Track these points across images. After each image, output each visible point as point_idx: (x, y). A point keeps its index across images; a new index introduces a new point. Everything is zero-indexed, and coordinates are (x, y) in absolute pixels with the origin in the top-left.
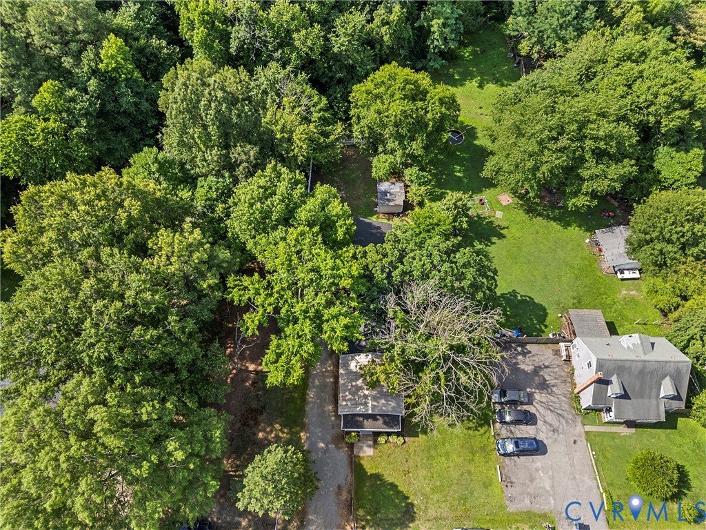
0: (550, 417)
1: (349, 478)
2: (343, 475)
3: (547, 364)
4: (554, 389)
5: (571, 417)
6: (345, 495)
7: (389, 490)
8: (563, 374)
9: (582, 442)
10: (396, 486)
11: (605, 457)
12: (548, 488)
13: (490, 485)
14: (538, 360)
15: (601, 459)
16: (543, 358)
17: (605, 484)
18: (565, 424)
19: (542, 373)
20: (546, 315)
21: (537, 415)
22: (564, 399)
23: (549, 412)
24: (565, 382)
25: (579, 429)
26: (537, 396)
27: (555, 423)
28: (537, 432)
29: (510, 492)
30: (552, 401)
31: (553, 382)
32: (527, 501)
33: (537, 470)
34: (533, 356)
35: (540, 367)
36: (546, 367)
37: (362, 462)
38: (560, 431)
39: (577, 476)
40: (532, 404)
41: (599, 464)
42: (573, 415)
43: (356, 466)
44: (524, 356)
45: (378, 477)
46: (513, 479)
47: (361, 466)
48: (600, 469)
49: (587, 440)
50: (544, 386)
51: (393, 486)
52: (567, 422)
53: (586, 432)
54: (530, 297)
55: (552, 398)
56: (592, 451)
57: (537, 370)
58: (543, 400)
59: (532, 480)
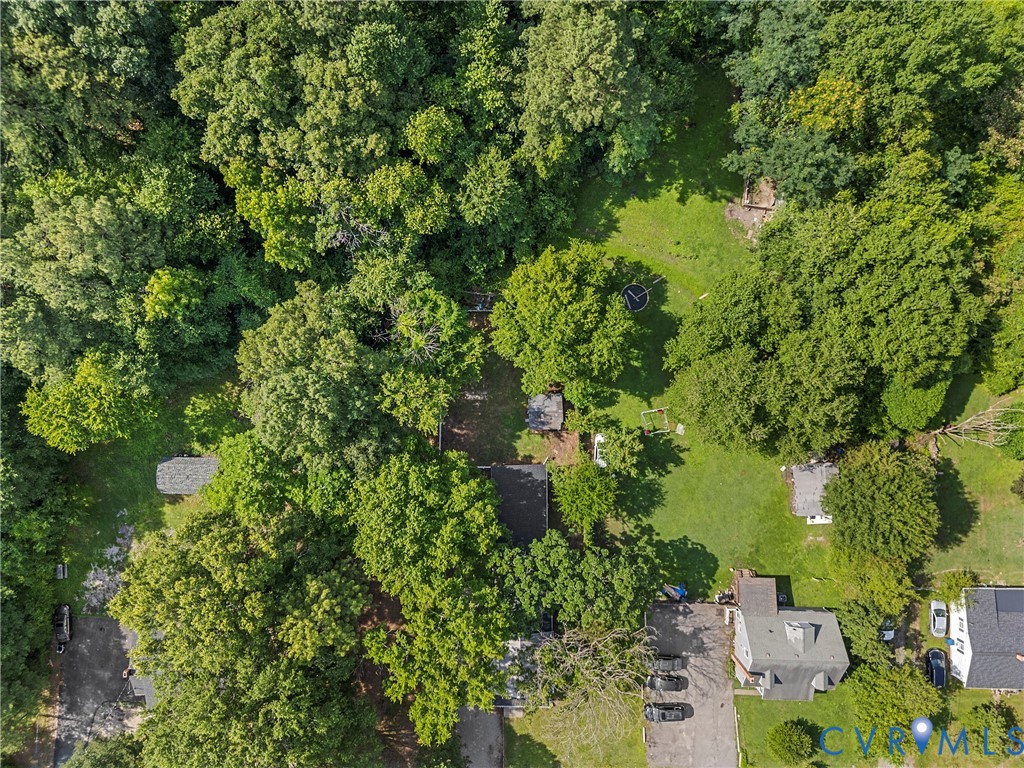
0: (702, 682)
1: (500, 739)
2: (494, 736)
3: (707, 625)
4: (711, 653)
5: (723, 681)
6: (496, 754)
7: (538, 749)
8: (723, 636)
9: (730, 706)
10: (545, 746)
11: (748, 719)
12: (689, 748)
13: (635, 744)
14: (699, 622)
15: (745, 722)
16: (704, 619)
17: (743, 744)
18: (715, 688)
19: (701, 636)
20: (716, 567)
21: (689, 679)
22: (719, 663)
23: (702, 676)
24: (723, 645)
25: (730, 692)
26: (691, 660)
27: (706, 687)
28: (686, 696)
29: (651, 751)
30: (706, 665)
31: (710, 645)
32: (667, 759)
33: (681, 732)
34: (695, 616)
35: (700, 629)
36: (707, 629)
37: (511, 723)
38: (709, 695)
39: (718, 738)
40: (686, 668)
41: (741, 726)
42: (725, 679)
43: (506, 729)
44: (686, 617)
45: (527, 737)
46: (657, 740)
47: (511, 728)
48: (742, 730)
49: (734, 703)
50: (701, 649)
51: (542, 746)
52: (718, 686)
53: (735, 696)
54: (702, 546)
55: (707, 662)
56: (737, 713)
57: (697, 632)
58: (698, 664)
59: (674, 741)
